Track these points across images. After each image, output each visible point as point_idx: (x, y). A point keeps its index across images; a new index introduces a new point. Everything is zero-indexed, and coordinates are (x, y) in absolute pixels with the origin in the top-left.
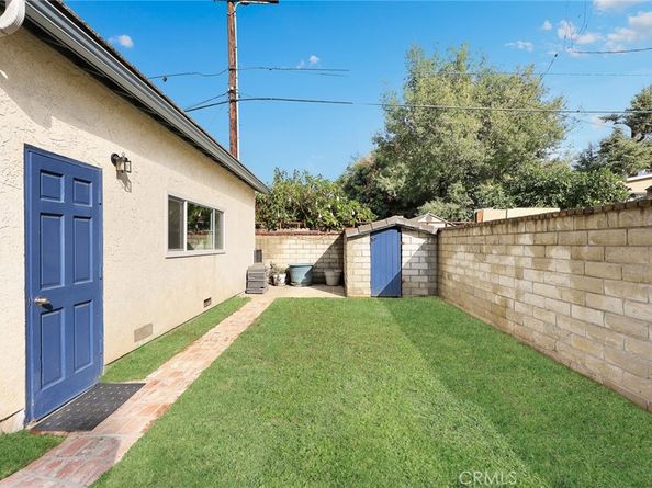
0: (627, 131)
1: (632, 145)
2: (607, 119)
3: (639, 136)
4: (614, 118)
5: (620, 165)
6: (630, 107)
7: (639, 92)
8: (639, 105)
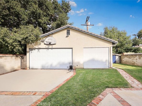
0: (137, 37)
1: (138, 40)
2: (134, 35)
3: (140, 38)
4: (135, 35)
5: (136, 43)
6: (138, 33)
7: (139, 31)
8: (139, 33)
